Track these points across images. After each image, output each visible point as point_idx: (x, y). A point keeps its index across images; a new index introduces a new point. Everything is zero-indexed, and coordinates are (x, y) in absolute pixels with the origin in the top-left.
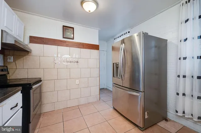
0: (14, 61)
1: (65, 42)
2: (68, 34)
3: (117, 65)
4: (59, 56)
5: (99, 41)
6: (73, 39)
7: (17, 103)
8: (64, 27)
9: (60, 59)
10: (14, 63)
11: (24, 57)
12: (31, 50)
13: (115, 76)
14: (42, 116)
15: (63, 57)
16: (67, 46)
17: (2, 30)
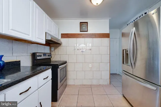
0: (54, 50)
1: (81, 34)
2: (84, 28)
3: (127, 51)
4: (78, 45)
5: (109, 29)
6: (87, 31)
7: (48, 76)
8: (81, 23)
9: (78, 47)
10: (54, 51)
11: (59, 48)
12: (62, 43)
13: (125, 63)
14: (67, 87)
15: (80, 46)
16: (83, 37)
17: (46, 32)
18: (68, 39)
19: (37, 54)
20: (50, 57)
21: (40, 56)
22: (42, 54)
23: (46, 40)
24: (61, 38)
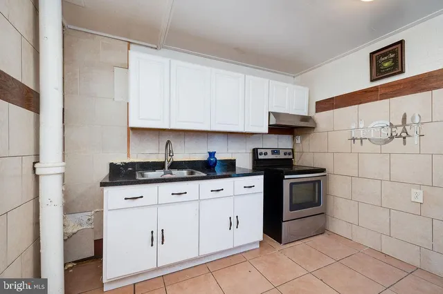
0: (301, 141)
1: (376, 89)
2: (387, 64)
6: (402, 71)
8: (373, 55)
9: (364, 132)
10: (301, 145)
11: (311, 136)
12: (316, 124)
16: (381, 98)
17: (269, 113)
19: (259, 151)
20: (291, 157)
21: (266, 154)
22: (269, 152)
23: (269, 125)
24: (316, 112)
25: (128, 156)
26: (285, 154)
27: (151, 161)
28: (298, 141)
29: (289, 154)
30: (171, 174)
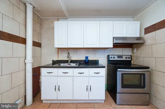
0: (137, 51)
17: (113, 38)
18: (155, 32)
21: (114, 58)
23: (113, 43)
24: (145, 34)
25: (58, 58)
26: (126, 58)
27: (65, 60)
28: (135, 51)
29: (129, 58)
30: (70, 65)
